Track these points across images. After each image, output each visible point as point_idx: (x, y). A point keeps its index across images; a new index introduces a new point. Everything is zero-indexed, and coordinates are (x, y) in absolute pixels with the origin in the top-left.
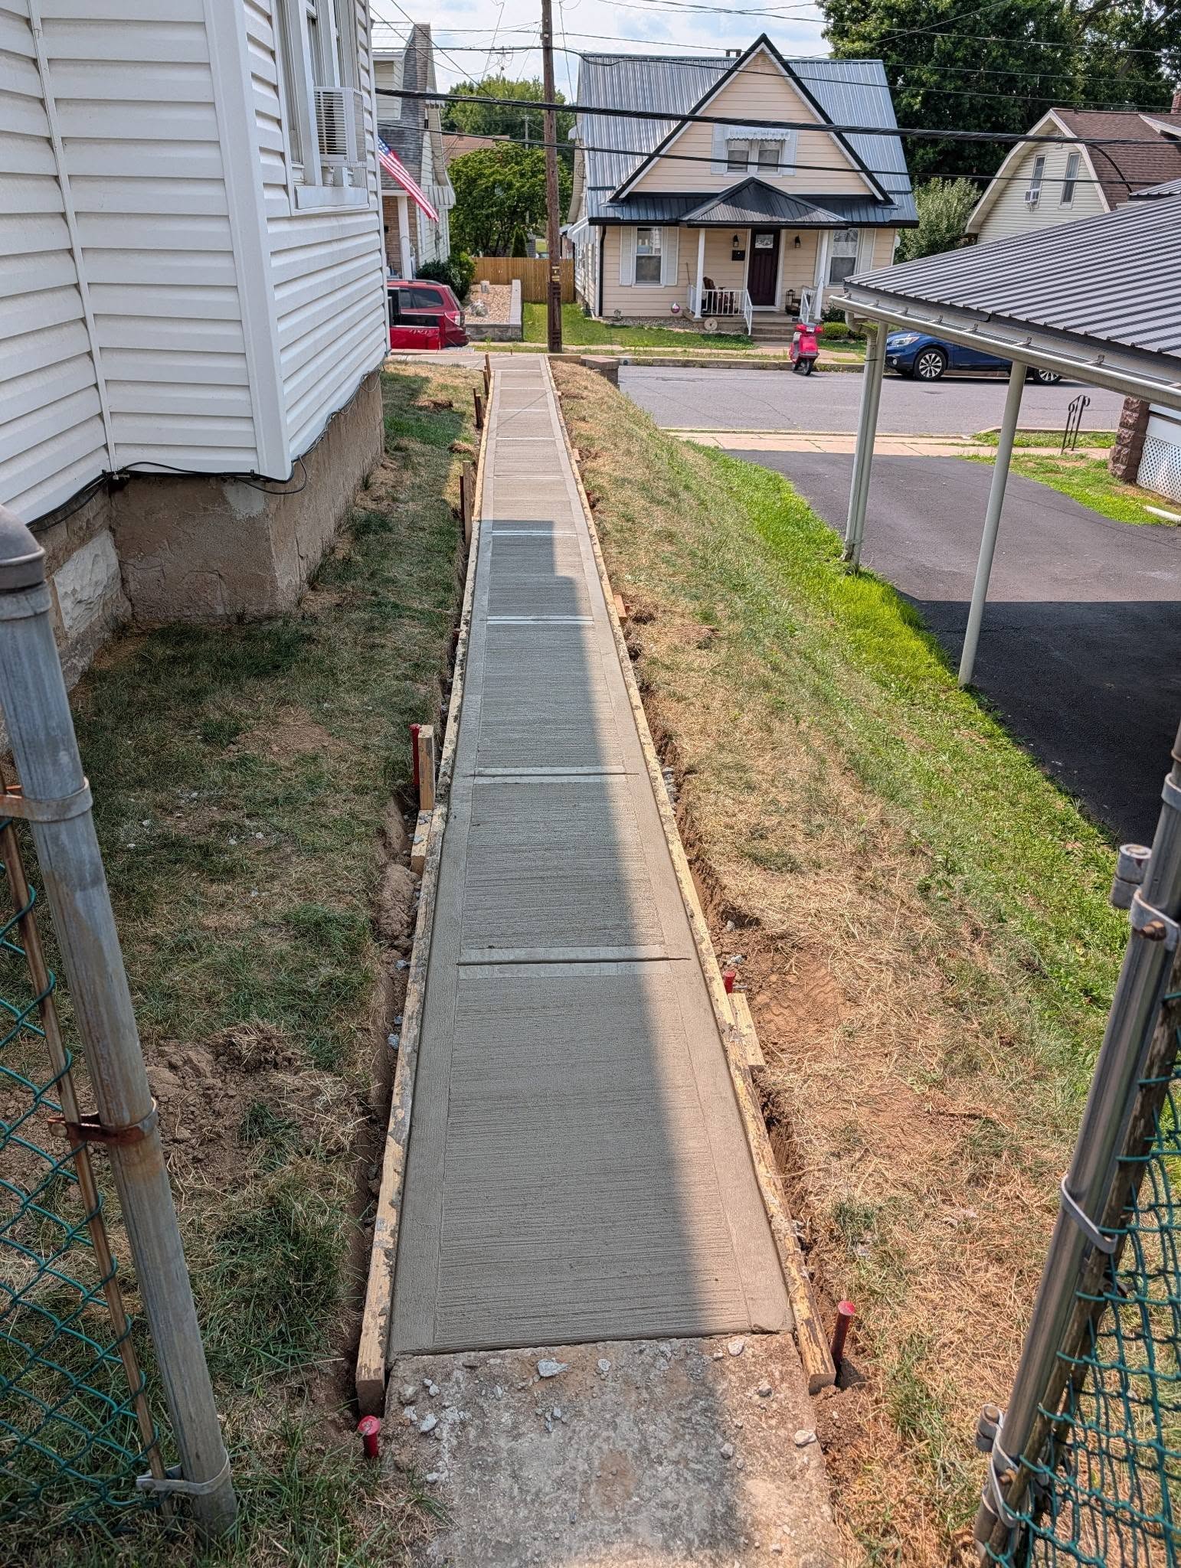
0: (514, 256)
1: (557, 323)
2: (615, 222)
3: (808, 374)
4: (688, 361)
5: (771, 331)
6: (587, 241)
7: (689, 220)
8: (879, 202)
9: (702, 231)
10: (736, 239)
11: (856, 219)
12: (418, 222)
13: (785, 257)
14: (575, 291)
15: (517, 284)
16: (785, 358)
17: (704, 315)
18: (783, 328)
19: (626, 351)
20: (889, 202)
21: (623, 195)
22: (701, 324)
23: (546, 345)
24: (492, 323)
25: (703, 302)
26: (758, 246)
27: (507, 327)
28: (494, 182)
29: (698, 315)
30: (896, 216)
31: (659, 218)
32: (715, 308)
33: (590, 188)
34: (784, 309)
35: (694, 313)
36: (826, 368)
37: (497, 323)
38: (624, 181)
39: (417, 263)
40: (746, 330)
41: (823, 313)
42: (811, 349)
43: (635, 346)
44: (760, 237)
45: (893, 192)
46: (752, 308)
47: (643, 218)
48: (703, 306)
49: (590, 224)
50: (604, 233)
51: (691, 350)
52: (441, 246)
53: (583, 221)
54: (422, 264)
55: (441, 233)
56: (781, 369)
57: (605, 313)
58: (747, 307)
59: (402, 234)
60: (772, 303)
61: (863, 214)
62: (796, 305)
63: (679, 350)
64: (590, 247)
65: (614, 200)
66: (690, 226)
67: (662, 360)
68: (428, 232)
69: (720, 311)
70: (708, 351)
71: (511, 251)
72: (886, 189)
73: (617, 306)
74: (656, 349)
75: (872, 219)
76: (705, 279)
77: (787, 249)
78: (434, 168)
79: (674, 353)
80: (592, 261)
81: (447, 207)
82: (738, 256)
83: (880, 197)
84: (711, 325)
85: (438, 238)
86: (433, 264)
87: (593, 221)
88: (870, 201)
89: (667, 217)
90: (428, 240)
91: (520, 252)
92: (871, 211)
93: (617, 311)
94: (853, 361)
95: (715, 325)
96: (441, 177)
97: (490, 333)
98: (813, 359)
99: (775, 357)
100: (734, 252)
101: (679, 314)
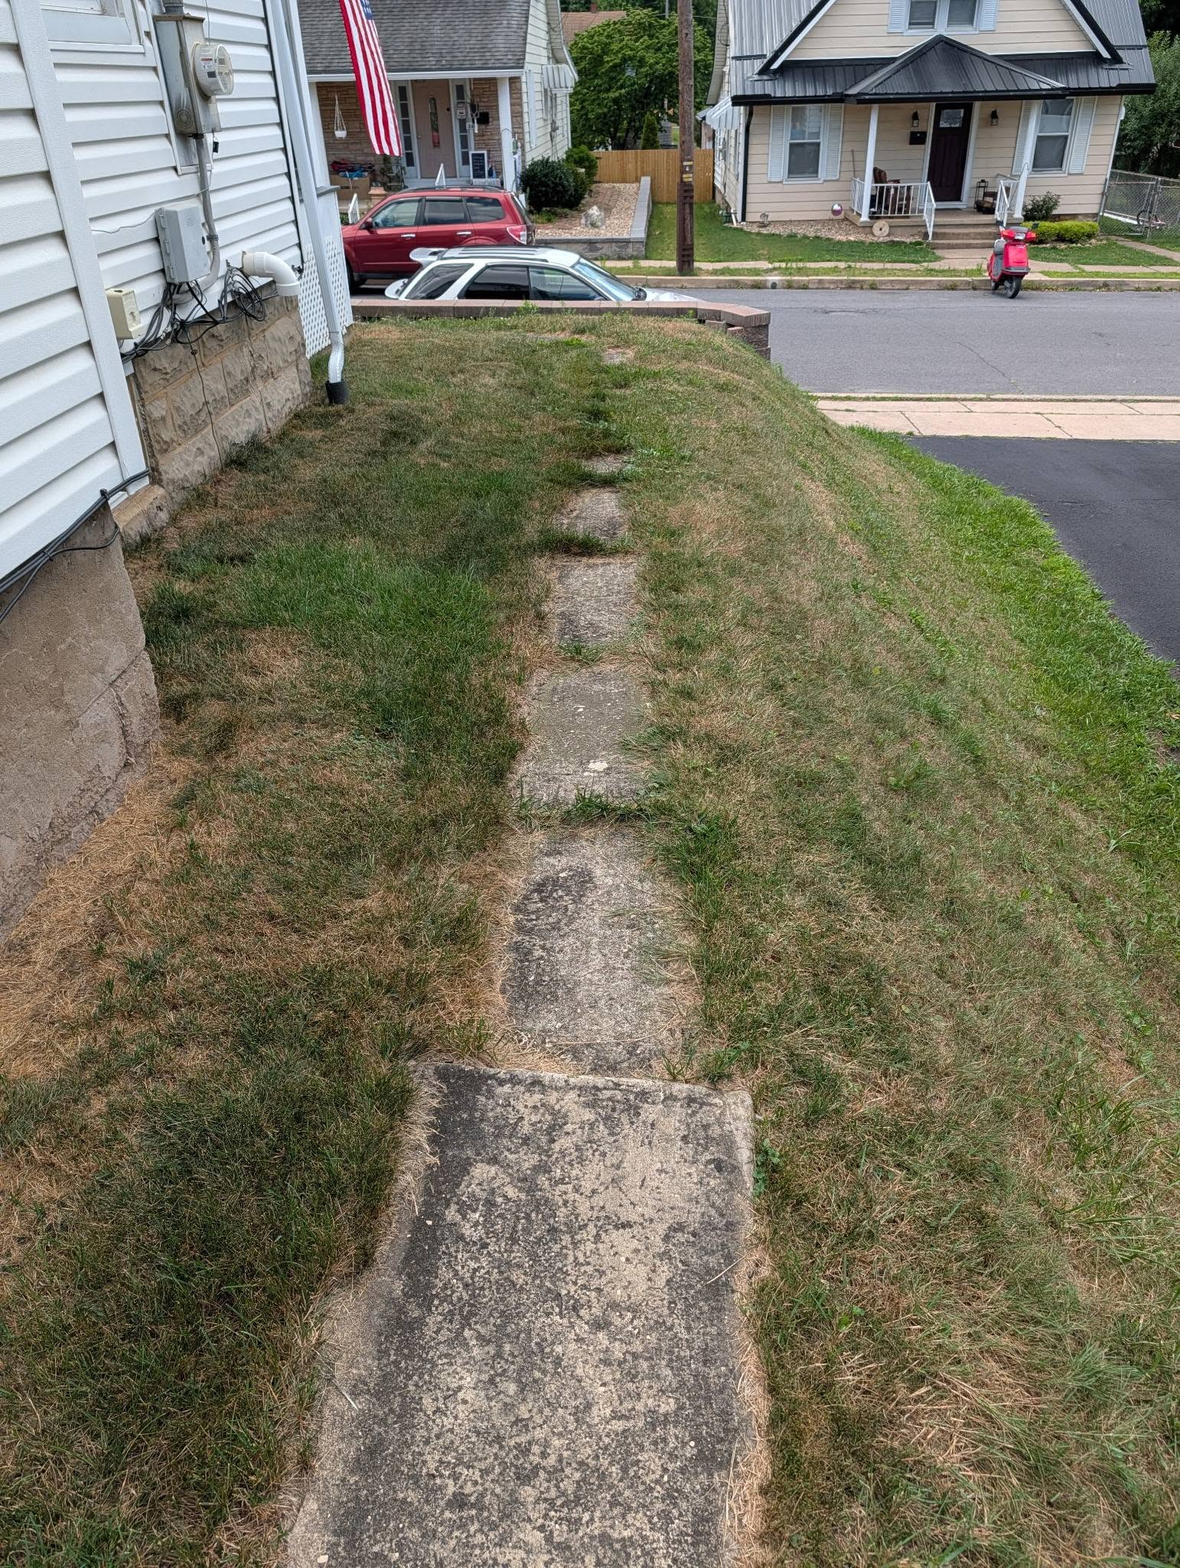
0: (644, 148)
1: (689, 236)
2: (765, 100)
3: (1013, 297)
4: (854, 282)
5: (957, 236)
6: (729, 127)
7: (859, 94)
8: (1105, 60)
9: (876, 106)
10: (915, 116)
11: (1073, 85)
12: (525, 109)
13: (977, 138)
14: (714, 187)
15: (646, 181)
16: (979, 271)
17: (873, 217)
18: (972, 230)
19: (774, 269)
20: (1116, 59)
21: (775, 66)
22: (868, 228)
23: (673, 264)
24: (609, 236)
25: (873, 198)
26: (943, 125)
27: (627, 242)
28: (624, 60)
29: (865, 218)
30: (1125, 78)
31: (820, 93)
32: (886, 208)
33: (736, 58)
34: (972, 204)
35: (860, 215)
36: (1037, 287)
37: (616, 236)
38: (777, 46)
39: (524, 161)
40: (926, 235)
41: (1024, 208)
42: (1020, 262)
43: (787, 261)
44: (945, 113)
45: (1122, 48)
46: (935, 205)
47: (799, 93)
48: (872, 205)
49: (734, 104)
50: (751, 114)
51: (858, 265)
52: (558, 139)
53: (725, 102)
54: (529, 162)
55: (559, 123)
56: (974, 289)
57: (750, 217)
58: (927, 203)
59: (502, 127)
60: (958, 198)
61: (1082, 76)
62: (990, 199)
63: (842, 265)
64: (733, 134)
65: (765, 70)
66: (860, 102)
67: (820, 281)
68: (541, 123)
69: (893, 212)
70: (876, 266)
71: (640, 142)
72: (1113, 42)
73: (764, 208)
74: (812, 265)
75: (1094, 84)
76: (875, 170)
77: (979, 127)
78: (550, 42)
79: (835, 270)
80: (737, 151)
81: (565, 91)
82: (917, 139)
83: (1105, 54)
84: (882, 230)
85: (554, 129)
86: (542, 162)
87: (737, 101)
88: (1094, 58)
89: (830, 92)
90: (540, 132)
91: (651, 144)
92: (1093, 72)
93: (764, 215)
94: (1068, 274)
95: (886, 230)
96: (559, 55)
97: (606, 249)
98: (1021, 276)
99: (966, 272)
100: (913, 134)
101: (841, 216)
